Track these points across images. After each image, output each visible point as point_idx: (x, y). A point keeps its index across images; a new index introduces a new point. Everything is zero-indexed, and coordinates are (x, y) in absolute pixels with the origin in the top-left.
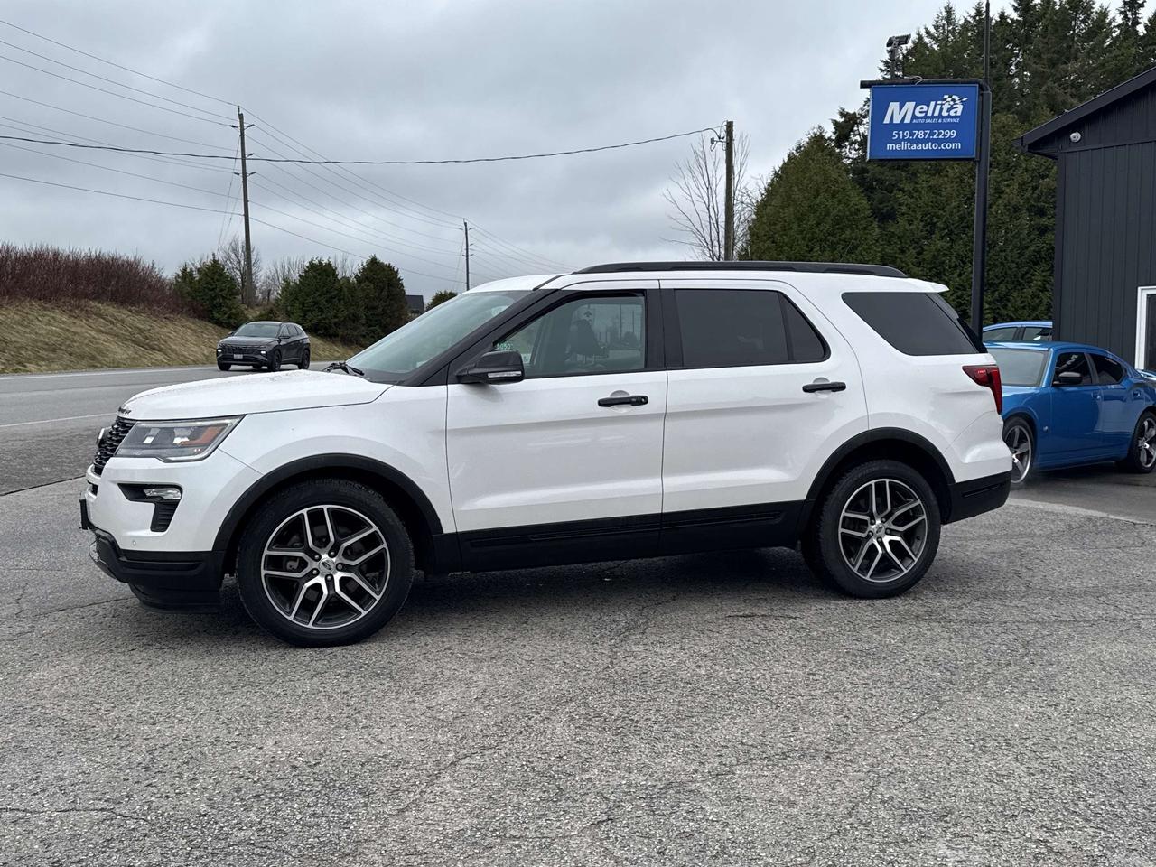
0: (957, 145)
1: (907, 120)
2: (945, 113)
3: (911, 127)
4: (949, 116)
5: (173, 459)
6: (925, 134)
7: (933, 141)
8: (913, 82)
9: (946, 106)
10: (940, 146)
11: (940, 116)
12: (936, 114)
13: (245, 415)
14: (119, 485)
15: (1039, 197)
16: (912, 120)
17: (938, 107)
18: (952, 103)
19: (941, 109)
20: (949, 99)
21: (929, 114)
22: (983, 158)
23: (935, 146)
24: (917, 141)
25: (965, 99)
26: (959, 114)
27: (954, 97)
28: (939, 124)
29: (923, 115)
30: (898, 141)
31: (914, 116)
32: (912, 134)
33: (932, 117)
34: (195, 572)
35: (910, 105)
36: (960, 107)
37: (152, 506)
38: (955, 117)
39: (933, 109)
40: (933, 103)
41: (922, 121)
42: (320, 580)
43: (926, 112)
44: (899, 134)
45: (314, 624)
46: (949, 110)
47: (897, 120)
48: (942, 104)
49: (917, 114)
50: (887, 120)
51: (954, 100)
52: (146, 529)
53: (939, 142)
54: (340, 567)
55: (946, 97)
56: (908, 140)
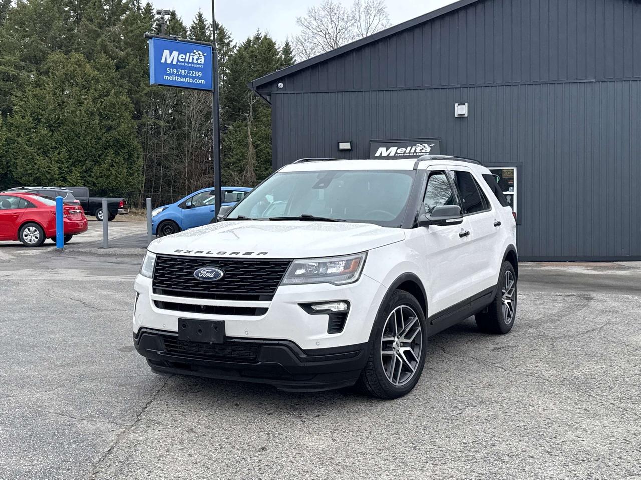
0: (203, 82)
1: (175, 63)
2: (195, 62)
3: (177, 67)
4: (197, 64)
5: (338, 283)
6: (185, 72)
7: (190, 77)
8: (175, 39)
9: (196, 57)
10: (193, 81)
11: (193, 63)
12: (191, 61)
13: (368, 251)
14: (299, 304)
16: (177, 63)
17: (191, 57)
18: (198, 56)
19: (193, 59)
20: (197, 53)
21: (187, 61)
22: (216, 91)
23: (191, 81)
24: (181, 76)
25: (205, 55)
26: (203, 63)
27: (200, 52)
28: (191, 68)
29: (183, 61)
30: (170, 75)
31: (178, 61)
32: (178, 72)
33: (188, 63)
34: (354, 359)
35: (175, 54)
36: (203, 60)
37: (327, 317)
38: (201, 64)
39: (188, 58)
40: (188, 55)
41: (183, 64)
43: (185, 59)
44: (170, 71)
46: (197, 60)
47: (169, 62)
48: (193, 56)
49: (180, 60)
50: (163, 61)
51: (199, 54)
53: (194, 78)
54: (402, 345)
55: (195, 51)
56: (176, 75)
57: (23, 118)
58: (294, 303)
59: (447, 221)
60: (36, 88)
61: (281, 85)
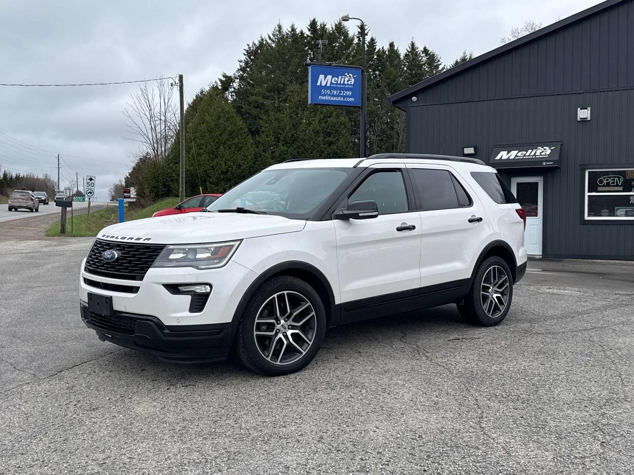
0: (352, 99)
1: (328, 85)
2: (346, 83)
3: (330, 88)
4: (348, 84)
5: (202, 267)
6: (337, 92)
7: (341, 96)
8: (330, 65)
9: (347, 79)
10: (344, 99)
11: (344, 84)
12: (342, 83)
13: (243, 239)
14: (163, 285)
15: (328, 127)
16: (330, 85)
17: (343, 79)
18: (349, 78)
19: (344, 81)
20: (348, 76)
21: (339, 82)
22: (364, 106)
23: (342, 99)
24: (333, 96)
25: (355, 76)
26: (352, 83)
27: (350, 75)
28: (342, 88)
29: (336, 82)
30: (324, 95)
31: (331, 83)
32: (331, 92)
33: (340, 84)
34: (220, 336)
35: (329, 77)
36: (353, 81)
37: (190, 297)
38: (351, 85)
39: (340, 80)
40: (340, 77)
41: (335, 86)
42: (281, 335)
43: (337, 81)
44: (325, 92)
45: (280, 362)
46: (348, 81)
47: (323, 84)
48: (345, 78)
49: (333, 82)
50: (318, 84)
51: (350, 76)
52: (186, 311)
53: (344, 97)
54: (290, 327)
55: (346, 74)
56: (329, 95)
57: (267, 136)
58: (159, 284)
59: (360, 215)
60: (277, 112)
61: (414, 99)
